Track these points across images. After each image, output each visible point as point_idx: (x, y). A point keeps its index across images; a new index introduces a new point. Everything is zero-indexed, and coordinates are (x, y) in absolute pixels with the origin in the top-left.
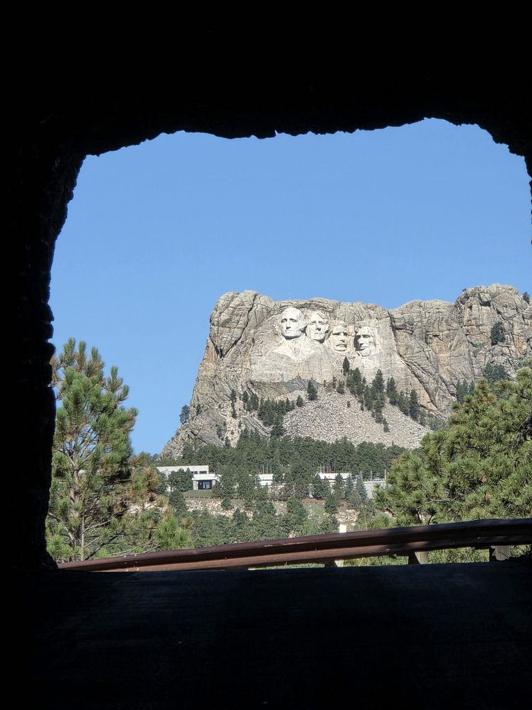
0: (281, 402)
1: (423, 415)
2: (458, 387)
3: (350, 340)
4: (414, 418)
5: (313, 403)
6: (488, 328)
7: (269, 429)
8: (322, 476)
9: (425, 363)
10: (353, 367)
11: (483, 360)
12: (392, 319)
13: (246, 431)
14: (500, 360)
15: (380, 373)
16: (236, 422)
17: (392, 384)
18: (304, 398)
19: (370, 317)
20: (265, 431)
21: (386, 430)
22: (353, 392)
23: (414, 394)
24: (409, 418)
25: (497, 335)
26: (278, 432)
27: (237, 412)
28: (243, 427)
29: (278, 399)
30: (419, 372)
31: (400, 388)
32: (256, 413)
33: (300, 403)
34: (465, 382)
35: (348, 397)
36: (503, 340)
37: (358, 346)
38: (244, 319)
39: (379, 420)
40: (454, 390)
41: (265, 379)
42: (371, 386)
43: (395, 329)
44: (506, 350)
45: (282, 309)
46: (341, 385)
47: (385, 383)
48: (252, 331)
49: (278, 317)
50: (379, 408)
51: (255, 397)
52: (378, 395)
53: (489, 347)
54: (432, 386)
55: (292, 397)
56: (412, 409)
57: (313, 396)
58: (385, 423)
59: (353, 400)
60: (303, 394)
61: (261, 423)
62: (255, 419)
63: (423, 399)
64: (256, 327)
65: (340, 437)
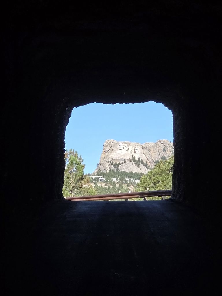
0: (118, 163)
1: (148, 167)
2: (156, 161)
3: (133, 150)
4: (146, 167)
5: (125, 163)
6: (162, 149)
7: (116, 169)
8: (127, 179)
9: (149, 156)
10: (133, 156)
11: (161, 155)
12: (142, 146)
13: (111, 169)
14: (165, 155)
15: (139, 158)
16: (109, 167)
17: (142, 160)
18: (123, 163)
19: (137, 146)
20: (115, 169)
21: (140, 170)
22: (133, 162)
23: (146, 162)
24: (145, 167)
25: (164, 150)
26: (117, 169)
27: (109, 165)
28: (110, 168)
29: (117, 163)
30: (148, 158)
31: (143, 161)
32: (113, 165)
33: (122, 163)
34: (157, 160)
35: (132, 162)
36: (165, 151)
37: (135, 152)
38: (111, 145)
39: (139, 168)
40: (155, 162)
41: (115, 158)
42: (137, 160)
43: (143, 148)
44: (166, 153)
45: (119, 143)
46: (131, 160)
47: (140, 160)
48: (112, 148)
49: (118, 145)
50: (139, 165)
51: (113, 162)
52: (139, 162)
53: (163, 153)
54: (150, 161)
55: (121, 162)
56: (146, 165)
57: (125, 162)
58: (140, 168)
59: (134, 163)
60: (123, 162)
61: (114, 167)
62: (113, 167)
63: (148, 163)
64: (113, 147)
65: (130, 171)
